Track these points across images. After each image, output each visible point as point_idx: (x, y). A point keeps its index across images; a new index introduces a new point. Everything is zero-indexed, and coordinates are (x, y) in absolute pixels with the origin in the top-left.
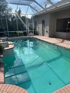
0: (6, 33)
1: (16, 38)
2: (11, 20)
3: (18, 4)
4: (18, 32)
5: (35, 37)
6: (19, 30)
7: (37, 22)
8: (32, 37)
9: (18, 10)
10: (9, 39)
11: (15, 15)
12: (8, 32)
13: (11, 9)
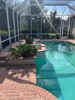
0: (39, 35)
2: (45, 22)
3: (55, 5)
4: (51, 34)
5: (69, 41)
6: (52, 32)
7: (74, 24)
8: (66, 41)
9: (54, 11)
10: (41, 41)
11: (49, 16)
12: (41, 34)
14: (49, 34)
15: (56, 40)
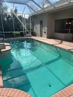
0: (2, 34)
1: (12, 39)
2: (6, 20)
3: (14, 3)
4: (15, 32)
5: (33, 37)
6: (16, 30)
7: (34, 22)
8: (29, 38)
9: (14, 9)
10: (4, 40)
11: (10, 14)
12: (4, 32)
13: (6, 8)
14: (13, 32)
15: (21, 38)
